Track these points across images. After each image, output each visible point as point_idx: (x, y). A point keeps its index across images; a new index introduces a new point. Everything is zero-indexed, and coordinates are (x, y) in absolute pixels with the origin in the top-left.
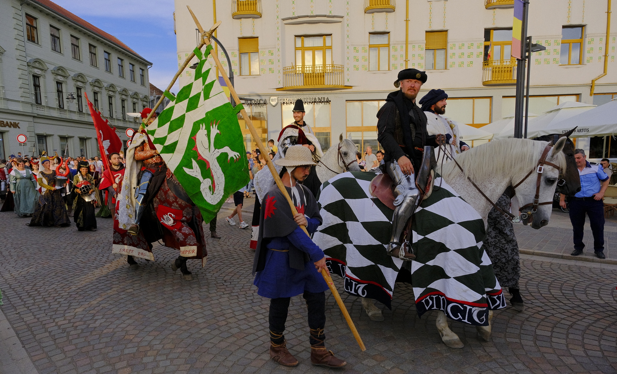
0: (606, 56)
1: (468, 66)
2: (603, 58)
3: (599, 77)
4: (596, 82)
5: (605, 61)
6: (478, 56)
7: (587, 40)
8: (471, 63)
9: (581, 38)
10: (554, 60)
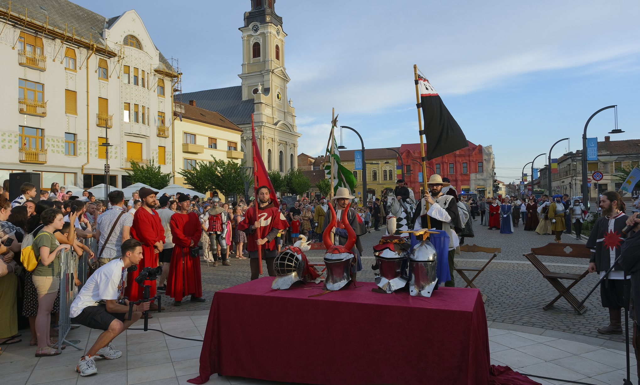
0: (88, 153)
1: (9, 148)
2: (86, 154)
3: (86, 164)
4: (84, 167)
5: (88, 156)
6: (15, 143)
7: (78, 143)
8: (11, 146)
9: (74, 140)
10: (62, 151)
